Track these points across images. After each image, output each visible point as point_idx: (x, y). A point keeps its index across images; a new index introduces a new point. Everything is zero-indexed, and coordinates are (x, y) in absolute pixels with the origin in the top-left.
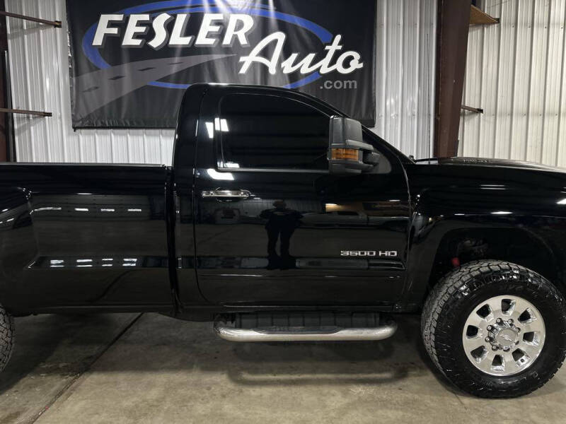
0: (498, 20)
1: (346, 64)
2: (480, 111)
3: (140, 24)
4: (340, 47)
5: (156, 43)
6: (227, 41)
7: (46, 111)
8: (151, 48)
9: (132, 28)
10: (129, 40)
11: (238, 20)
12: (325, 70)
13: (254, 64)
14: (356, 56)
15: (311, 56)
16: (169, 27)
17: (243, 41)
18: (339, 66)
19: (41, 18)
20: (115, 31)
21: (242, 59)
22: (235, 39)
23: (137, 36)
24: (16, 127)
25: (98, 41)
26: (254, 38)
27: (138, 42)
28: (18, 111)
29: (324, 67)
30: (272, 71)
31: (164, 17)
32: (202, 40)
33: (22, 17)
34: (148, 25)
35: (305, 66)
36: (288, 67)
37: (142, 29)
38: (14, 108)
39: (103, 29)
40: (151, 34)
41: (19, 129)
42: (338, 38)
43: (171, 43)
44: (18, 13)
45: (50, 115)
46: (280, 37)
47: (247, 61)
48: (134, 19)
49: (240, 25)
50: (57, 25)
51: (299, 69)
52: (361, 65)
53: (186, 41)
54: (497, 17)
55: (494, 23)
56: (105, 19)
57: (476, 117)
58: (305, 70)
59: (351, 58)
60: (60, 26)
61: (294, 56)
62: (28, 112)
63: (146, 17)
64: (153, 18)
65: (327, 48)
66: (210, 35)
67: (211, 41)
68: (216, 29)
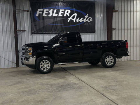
0: (118, 11)
1: (89, 20)
2: (115, 29)
5: (50, 15)
6: (65, 15)
8: (49, 16)
9: (45, 12)
12: (85, 21)
13: (71, 20)
14: (91, 18)
15: (82, 18)
16: (53, 12)
17: (68, 15)
18: (88, 20)
19: (24, 10)
21: (68, 19)
23: (46, 14)
24: (18, 34)
25: (37, 15)
27: (46, 15)
31: (52, 10)
32: (60, 15)
33: (20, 10)
35: (81, 20)
38: (18, 30)
42: (87, 15)
45: (26, 31)
46: (76, 14)
47: (69, 19)
50: (28, 11)
56: (39, 10)
58: (81, 21)
59: (90, 19)
61: (79, 18)
62: (21, 30)
63: (48, 10)
64: (49, 10)
65: (85, 17)
66: (62, 14)
67: (62, 15)
68: (63, 13)
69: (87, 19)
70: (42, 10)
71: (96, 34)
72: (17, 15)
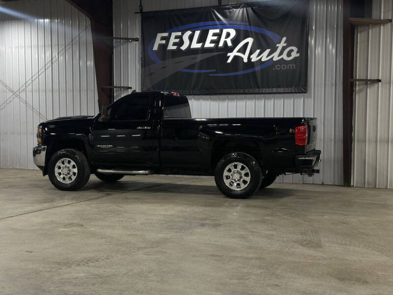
0: (390, 21)
1: (289, 55)
2: (379, 81)
3: (176, 37)
4: (285, 45)
5: (184, 47)
6: (221, 44)
7: (129, 86)
8: (181, 50)
9: (173, 40)
10: (171, 47)
11: (227, 32)
12: (276, 59)
13: (236, 57)
14: (295, 49)
15: (268, 51)
16: (191, 38)
17: (230, 44)
18: (284, 56)
19: (129, 37)
20: (164, 42)
21: (229, 54)
22: (225, 43)
23: (174, 44)
24: (115, 95)
25: (156, 48)
26: (236, 42)
27: (175, 48)
28: (116, 87)
29: (276, 57)
30: (246, 60)
31: (189, 33)
32: (208, 44)
33: (121, 39)
34: (181, 38)
35: (265, 57)
36: (254, 58)
37: (177, 40)
38: (115, 85)
39: (158, 41)
40: (181, 43)
41: (116, 96)
42: (284, 39)
43: (192, 47)
44: (119, 37)
45: (131, 88)
47: (231, 55)
48: (174, 34)
49: (228, 35)
50: (137, 40)
51: (261, 59)
52: (298, 55)
53: (199, 45)
54: (390, 18)
55: (388, 23)
57: (376, 85)
58: (264, 59)
59: (292, 51)
60: (138, 40)
61: (258, 51)
62: (121, 87)
63: (179, 34)
64: (183, 34)
65: (277, 45)
66: (212, 42)
67: (213, 45)
68: (215, 38)
69: (281, 54)
70: (166, 34)
71: (310, 97)
72: (114, 50)
